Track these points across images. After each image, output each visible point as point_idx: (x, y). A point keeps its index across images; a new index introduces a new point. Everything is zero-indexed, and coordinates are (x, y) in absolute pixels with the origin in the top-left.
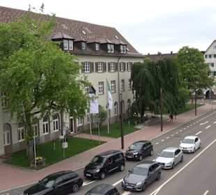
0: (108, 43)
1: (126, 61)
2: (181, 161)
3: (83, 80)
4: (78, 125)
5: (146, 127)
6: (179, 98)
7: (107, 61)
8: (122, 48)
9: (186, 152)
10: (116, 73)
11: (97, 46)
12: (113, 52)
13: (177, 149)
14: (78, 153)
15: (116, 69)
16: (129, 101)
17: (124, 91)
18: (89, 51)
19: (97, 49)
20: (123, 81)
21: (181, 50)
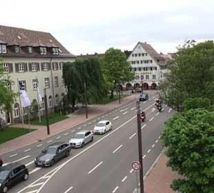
0: (40, 47)
1: (59, 61)
2: (91, 141)
3: (7, 78)
4: (14, 117)
5: (75, 116)
6: (102, 91)
7: (40, 61)
8: (54, 50)
9: (97, 134)
10: (50, 71)
11: (30, 49)
12: (45, 54)
13: (88, 131)
14: (8, 140)
15: (49, 68)
16: (63, 94)
17: (58, 86)
18: (22, 53)
19: (30, 52)
20: (56, 78)
21: (108, 51)
